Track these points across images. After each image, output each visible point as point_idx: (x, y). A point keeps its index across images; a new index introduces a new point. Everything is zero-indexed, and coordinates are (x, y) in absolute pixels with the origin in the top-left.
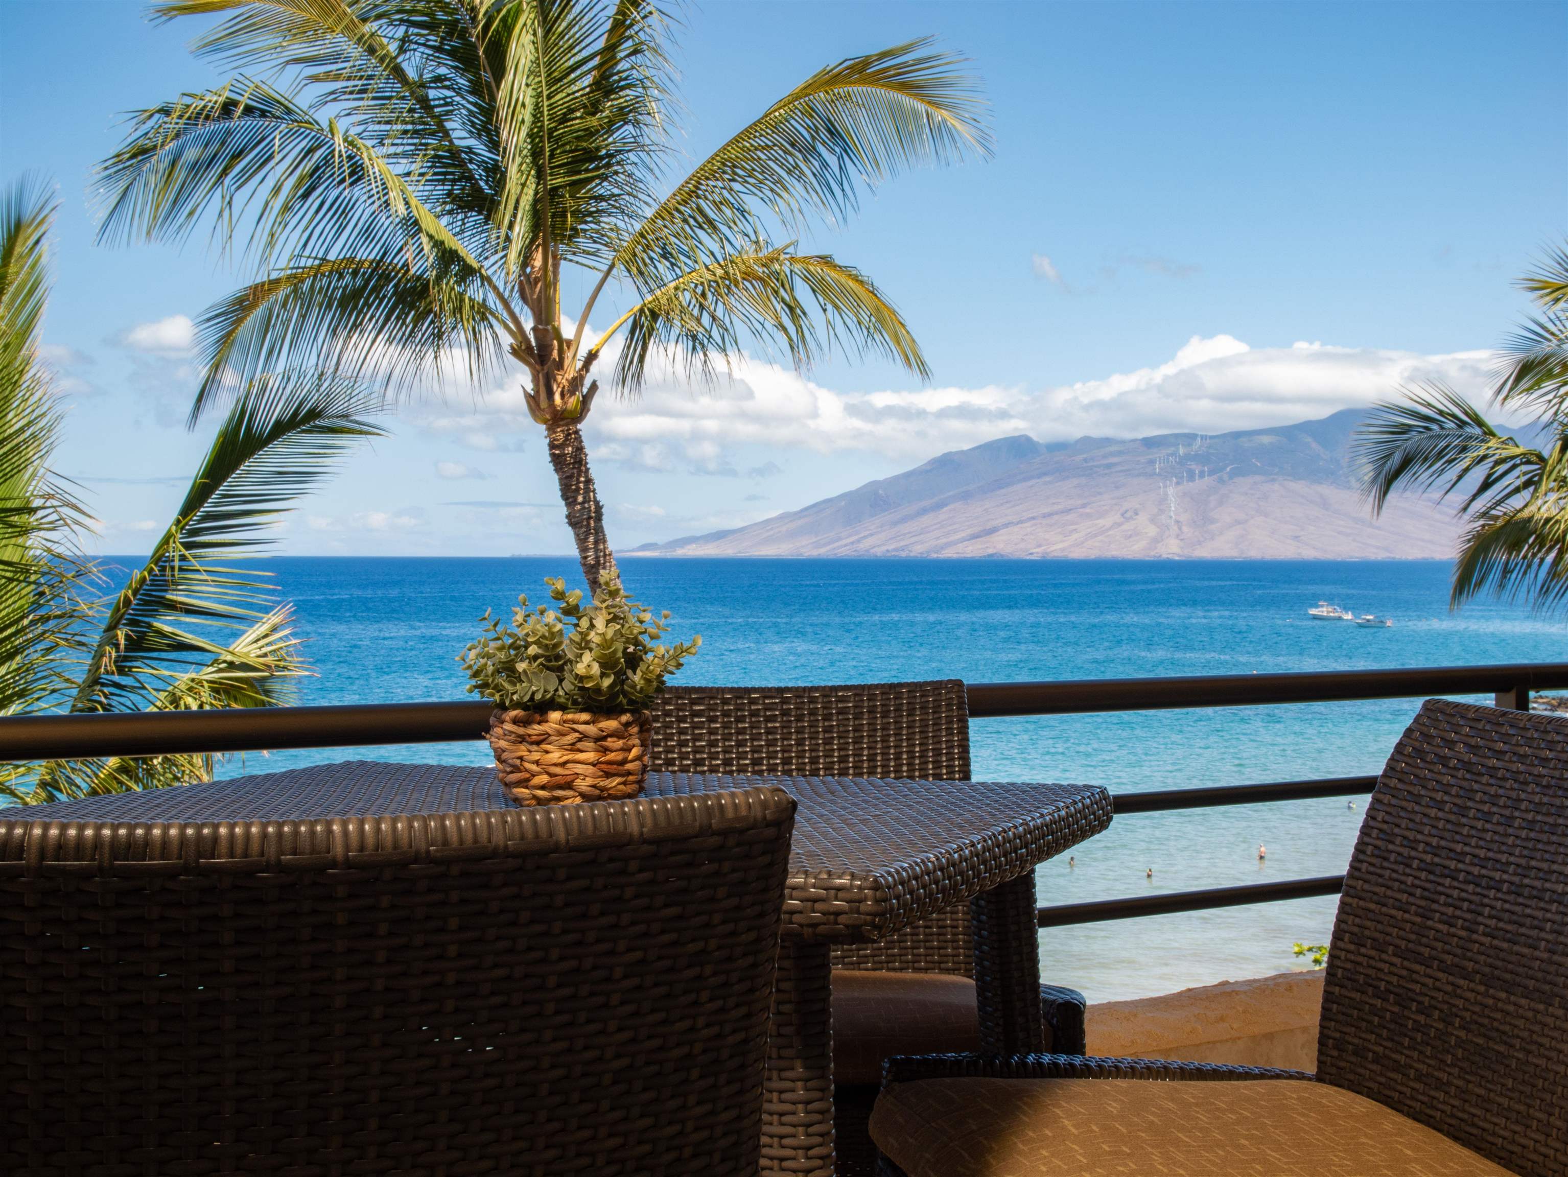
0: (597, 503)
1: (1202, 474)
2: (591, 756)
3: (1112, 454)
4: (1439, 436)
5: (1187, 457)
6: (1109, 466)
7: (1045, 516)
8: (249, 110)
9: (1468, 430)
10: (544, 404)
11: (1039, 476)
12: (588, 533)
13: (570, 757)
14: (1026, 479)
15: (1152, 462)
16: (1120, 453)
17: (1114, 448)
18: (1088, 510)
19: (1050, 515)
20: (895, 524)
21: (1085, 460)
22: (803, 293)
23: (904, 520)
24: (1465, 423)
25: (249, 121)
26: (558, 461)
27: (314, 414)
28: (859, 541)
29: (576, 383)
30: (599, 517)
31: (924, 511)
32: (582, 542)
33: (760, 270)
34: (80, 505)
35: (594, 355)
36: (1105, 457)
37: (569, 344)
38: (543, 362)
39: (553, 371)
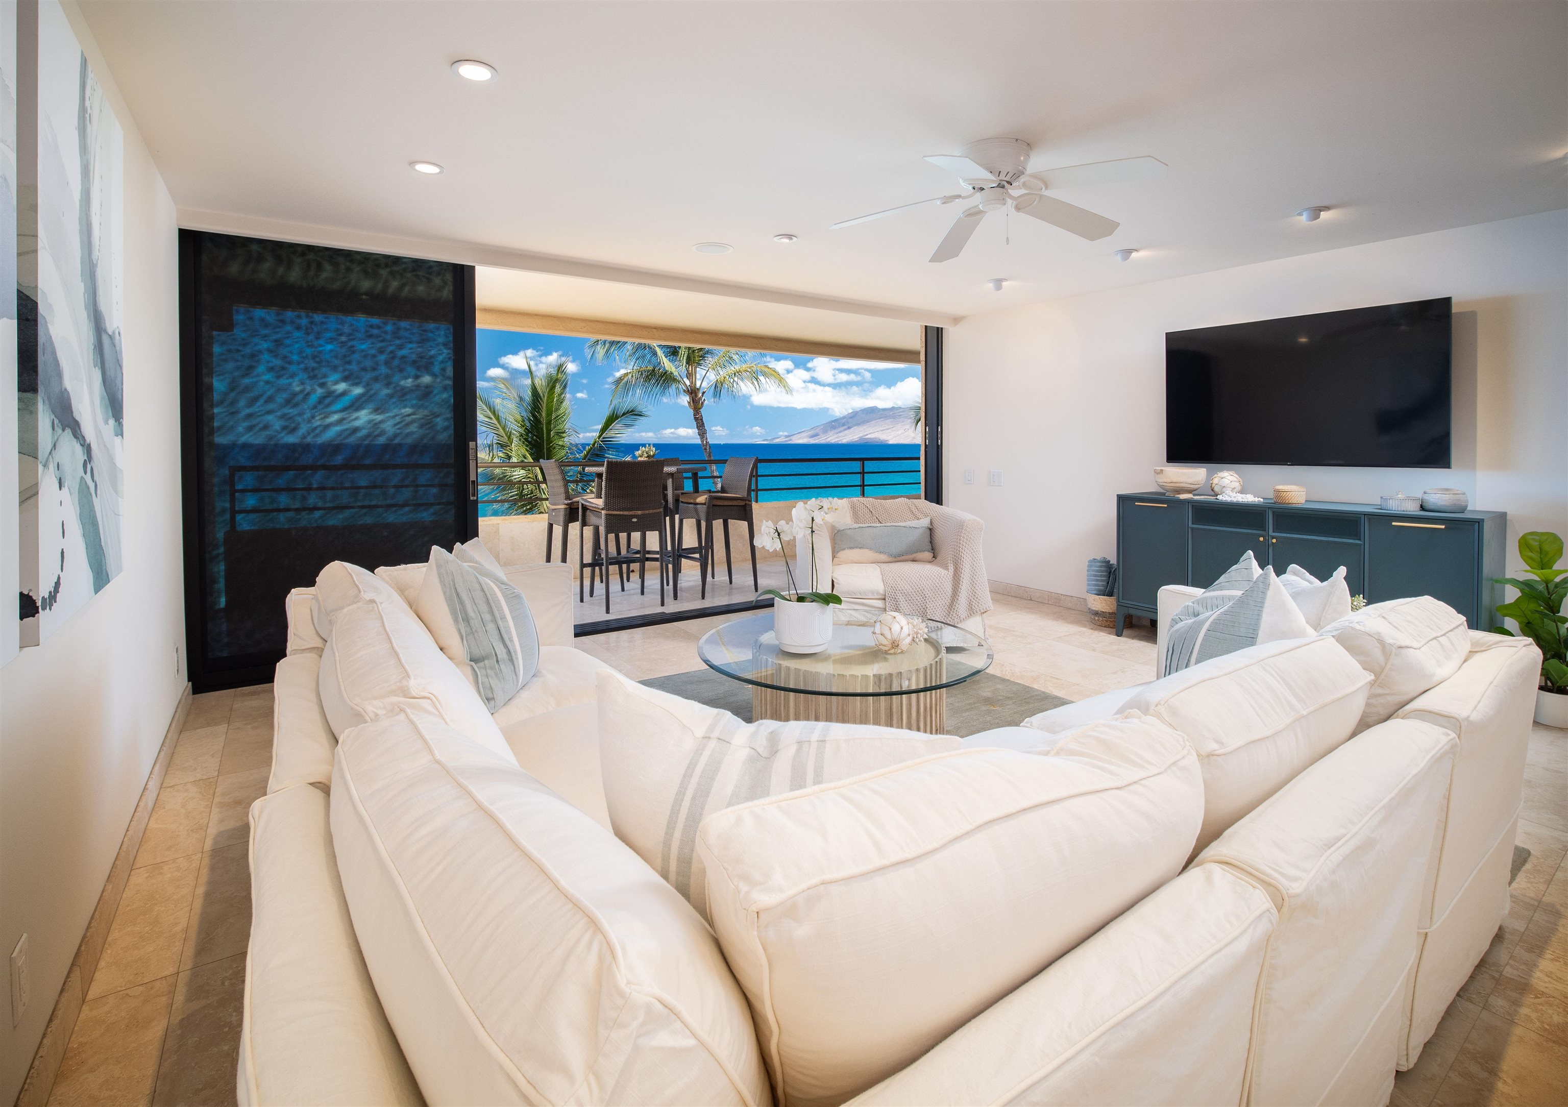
0: (705, 430)
3: (901, 412)
6: (900, 415)
7: (881, 431)
10: (692, 404)
11: (880, 419)
12: (702, 437)
14: (876, 420)
16: (903, 411)
18: (894, 429)
19: (883, 430)
20: (837, 433)
21: (893, 414)
22: (760, 375)
23: (840, 432)
26: (696, 419)
27: (632, 411)
28: (827, 438)
29: (700, 399)
30: (706, 434)
31: (846, 429)
32: (702, 439)
33: (749, 370)
35: (705, 392)
36: (899, 413)
37: (698, 389)
38: (692, 394)
39: (694, 396)
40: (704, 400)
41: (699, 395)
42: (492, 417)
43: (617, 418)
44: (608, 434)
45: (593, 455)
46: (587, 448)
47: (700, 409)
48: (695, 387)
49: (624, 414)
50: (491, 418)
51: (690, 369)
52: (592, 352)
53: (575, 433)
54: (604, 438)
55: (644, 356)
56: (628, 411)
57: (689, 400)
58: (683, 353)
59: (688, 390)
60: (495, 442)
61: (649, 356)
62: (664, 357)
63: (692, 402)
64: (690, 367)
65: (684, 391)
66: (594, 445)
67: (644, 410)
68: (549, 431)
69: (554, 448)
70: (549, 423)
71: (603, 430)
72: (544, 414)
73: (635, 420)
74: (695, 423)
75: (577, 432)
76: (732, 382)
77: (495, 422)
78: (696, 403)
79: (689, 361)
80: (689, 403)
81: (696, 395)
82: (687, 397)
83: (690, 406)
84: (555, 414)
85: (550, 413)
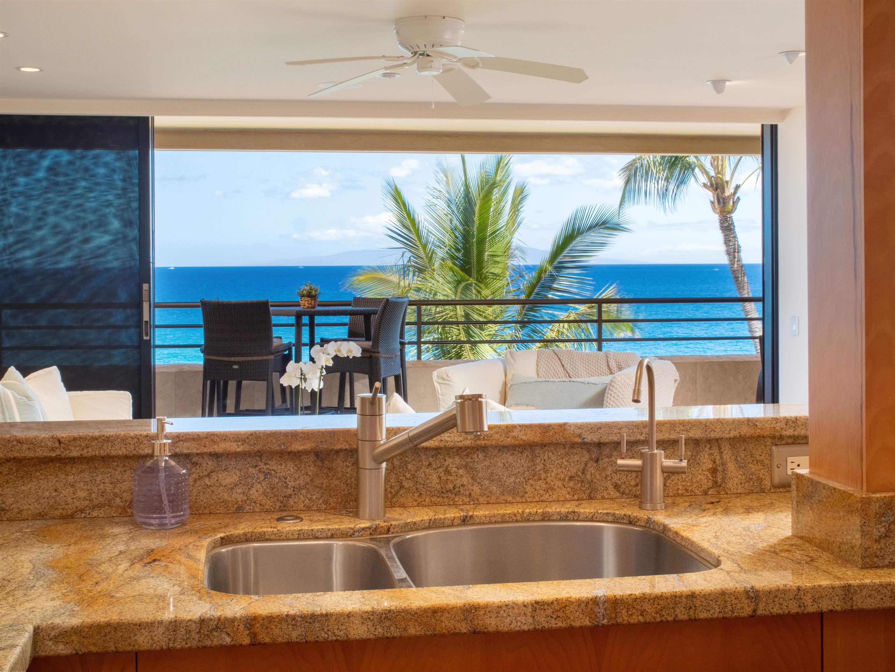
10: (718, 206)
12: (732, 255)
26: (723, 228)
29: (731, 197)
37: (727, 182)
38: (716, 190)
39: (720, 194)
40: (738, 199)
41: (729, 191)
43: (582, 233)
47: (732, 212)
48: (723, 179)
49: (590, 228)
54: (560, 263)
57: (712, 199)
59: (712, 184)
66: (541, 272)
68: (481, 253)
71: (558, 251)
74: (721, 233)
78: (724, 205)
80: (712, 203)
81: (723, 191)
82: (709, 195)
83: (714, 208)
84: (490, 230)
85: (483, 227)
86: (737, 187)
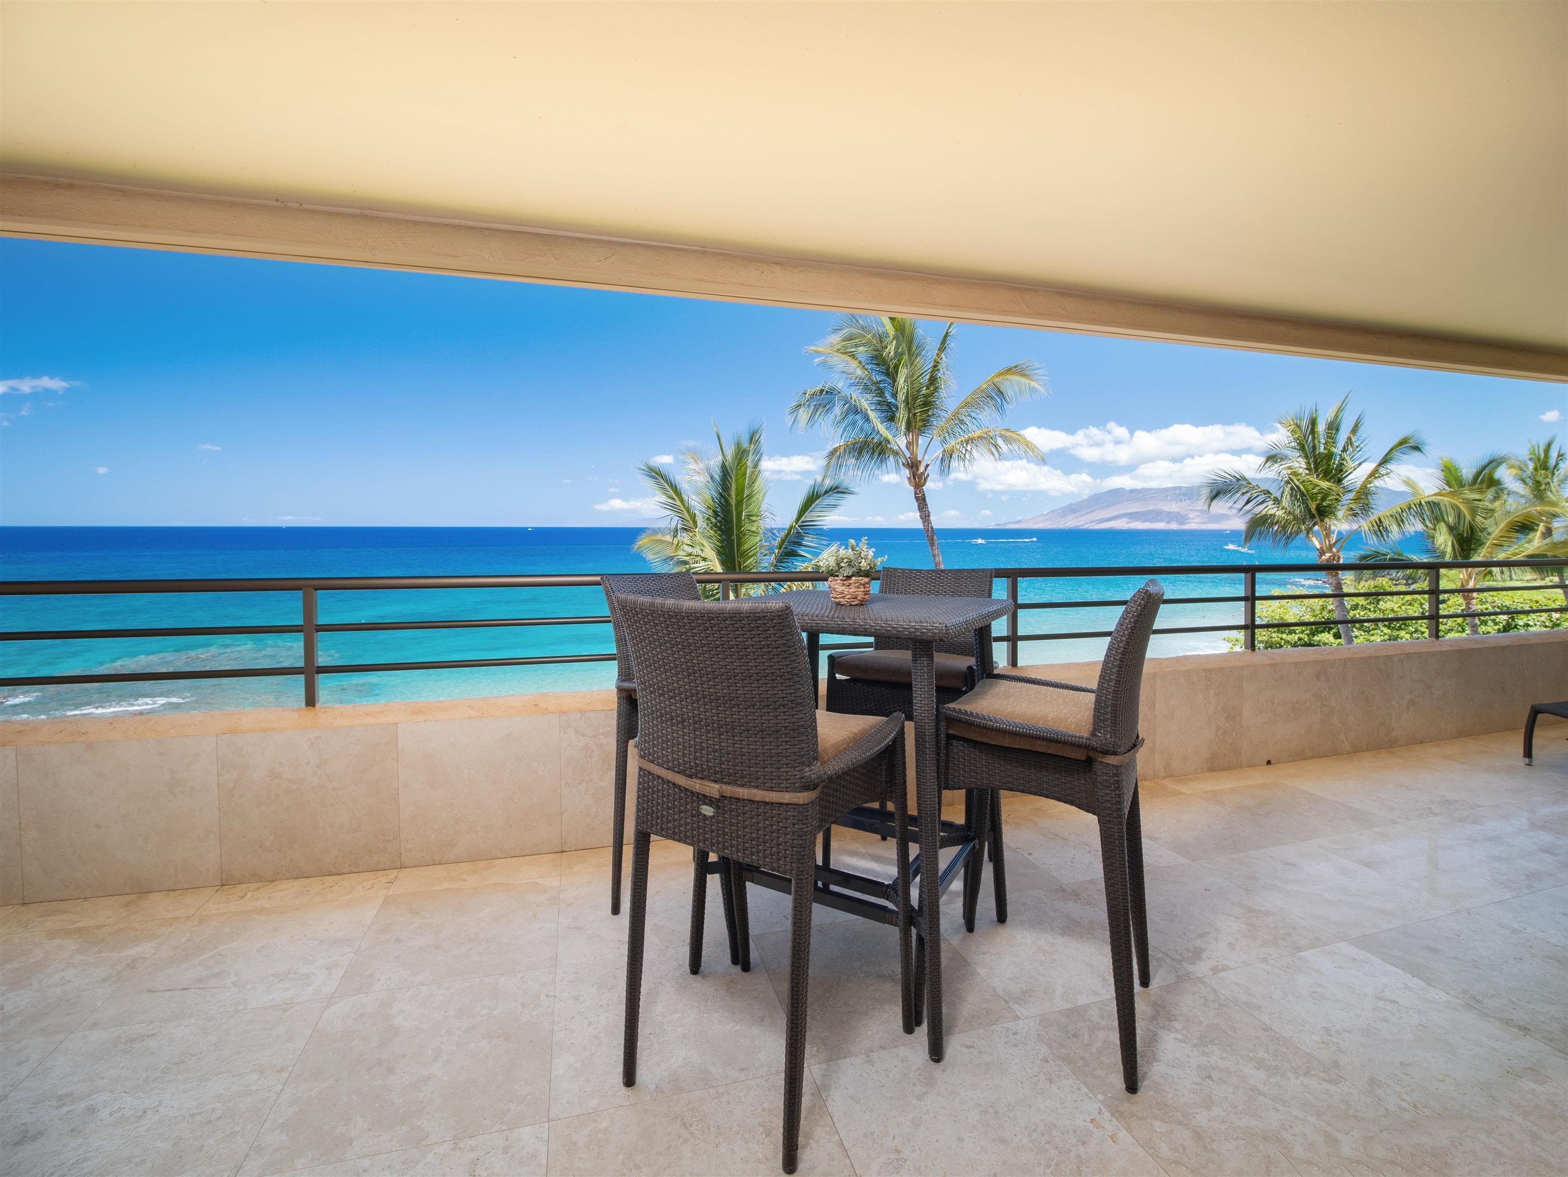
0: (928, 511)
1: (1185, 500)
2: (862, 589)
3: (1153, 493)
4: (1230, 485)
5: (1180, 494)
6: (1152, 497)
8: (827, 392)
9: (1241, 482)
10: (912, 481)
11: (1127, 501)
12: (925, 521)
13: (857, 590)
14: (1123, 502)
15: (1167, 496)
16: (1155, 493)
17: (1153, 492)
20: (1077, 517)
21: (1143, 496)
22: (1000, 441)
23: (1081, 516)
24: (1239, 479)
25: (827, 396)
26: (917, 499)
27: (836, 488)
28: (1066, 523)
29: (923, 473)
30: (929, 516)
31: (1087, 513)
32: (924, 523)
33: (985, 436)
34: (774, 513)
35: (929, 465)
36: (1150, 494)
37: (920, 462)
38: (912, 468)
39: (915, 471)
40: (928, 475)
41: (922, 469)
42: (675, 497)
43: (818, 497)
44: (808, 516)
45: (790, 542)
46: (783, 534)
47: (923, 486)
48: (917, 459)
49: (826, 492)
50: (674, 499)
51: (911, 437)
52: (793, 419)
53: (771, 516)
54: (803, 522)
55: (854, 423)
56: (831, 488)
57: (909, 476)
58: (901, 416)
59: (908, 463)
60: (679, 526)
61: (860, 423)
62: (879, 424)
63: (912, 478)
64: (911, 435)
65: (903, 464)
66: (790, 531)
67: (852, 487)
68: (739, 514)
69: (745, 534)
70: (739, 503)
71: (802, 512)
72: (733, 494)
73: (842, 498)
74: (916, 503)
75: (772, 514)
76: (964, 452)
77: (679, 503)
78: (918, 480)
79: (909, 428)
80: (909, 479)
81: (918, 469)
82: (907, 472)
83: (910, 482)
84: (746, 492)
85: (740, 492)
86: (927, 466)
